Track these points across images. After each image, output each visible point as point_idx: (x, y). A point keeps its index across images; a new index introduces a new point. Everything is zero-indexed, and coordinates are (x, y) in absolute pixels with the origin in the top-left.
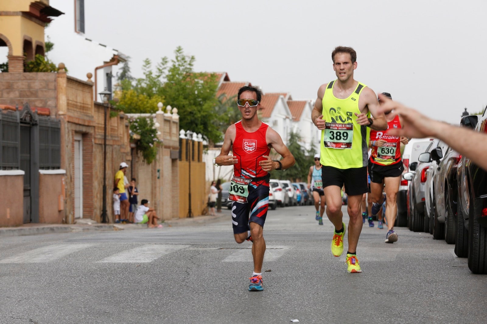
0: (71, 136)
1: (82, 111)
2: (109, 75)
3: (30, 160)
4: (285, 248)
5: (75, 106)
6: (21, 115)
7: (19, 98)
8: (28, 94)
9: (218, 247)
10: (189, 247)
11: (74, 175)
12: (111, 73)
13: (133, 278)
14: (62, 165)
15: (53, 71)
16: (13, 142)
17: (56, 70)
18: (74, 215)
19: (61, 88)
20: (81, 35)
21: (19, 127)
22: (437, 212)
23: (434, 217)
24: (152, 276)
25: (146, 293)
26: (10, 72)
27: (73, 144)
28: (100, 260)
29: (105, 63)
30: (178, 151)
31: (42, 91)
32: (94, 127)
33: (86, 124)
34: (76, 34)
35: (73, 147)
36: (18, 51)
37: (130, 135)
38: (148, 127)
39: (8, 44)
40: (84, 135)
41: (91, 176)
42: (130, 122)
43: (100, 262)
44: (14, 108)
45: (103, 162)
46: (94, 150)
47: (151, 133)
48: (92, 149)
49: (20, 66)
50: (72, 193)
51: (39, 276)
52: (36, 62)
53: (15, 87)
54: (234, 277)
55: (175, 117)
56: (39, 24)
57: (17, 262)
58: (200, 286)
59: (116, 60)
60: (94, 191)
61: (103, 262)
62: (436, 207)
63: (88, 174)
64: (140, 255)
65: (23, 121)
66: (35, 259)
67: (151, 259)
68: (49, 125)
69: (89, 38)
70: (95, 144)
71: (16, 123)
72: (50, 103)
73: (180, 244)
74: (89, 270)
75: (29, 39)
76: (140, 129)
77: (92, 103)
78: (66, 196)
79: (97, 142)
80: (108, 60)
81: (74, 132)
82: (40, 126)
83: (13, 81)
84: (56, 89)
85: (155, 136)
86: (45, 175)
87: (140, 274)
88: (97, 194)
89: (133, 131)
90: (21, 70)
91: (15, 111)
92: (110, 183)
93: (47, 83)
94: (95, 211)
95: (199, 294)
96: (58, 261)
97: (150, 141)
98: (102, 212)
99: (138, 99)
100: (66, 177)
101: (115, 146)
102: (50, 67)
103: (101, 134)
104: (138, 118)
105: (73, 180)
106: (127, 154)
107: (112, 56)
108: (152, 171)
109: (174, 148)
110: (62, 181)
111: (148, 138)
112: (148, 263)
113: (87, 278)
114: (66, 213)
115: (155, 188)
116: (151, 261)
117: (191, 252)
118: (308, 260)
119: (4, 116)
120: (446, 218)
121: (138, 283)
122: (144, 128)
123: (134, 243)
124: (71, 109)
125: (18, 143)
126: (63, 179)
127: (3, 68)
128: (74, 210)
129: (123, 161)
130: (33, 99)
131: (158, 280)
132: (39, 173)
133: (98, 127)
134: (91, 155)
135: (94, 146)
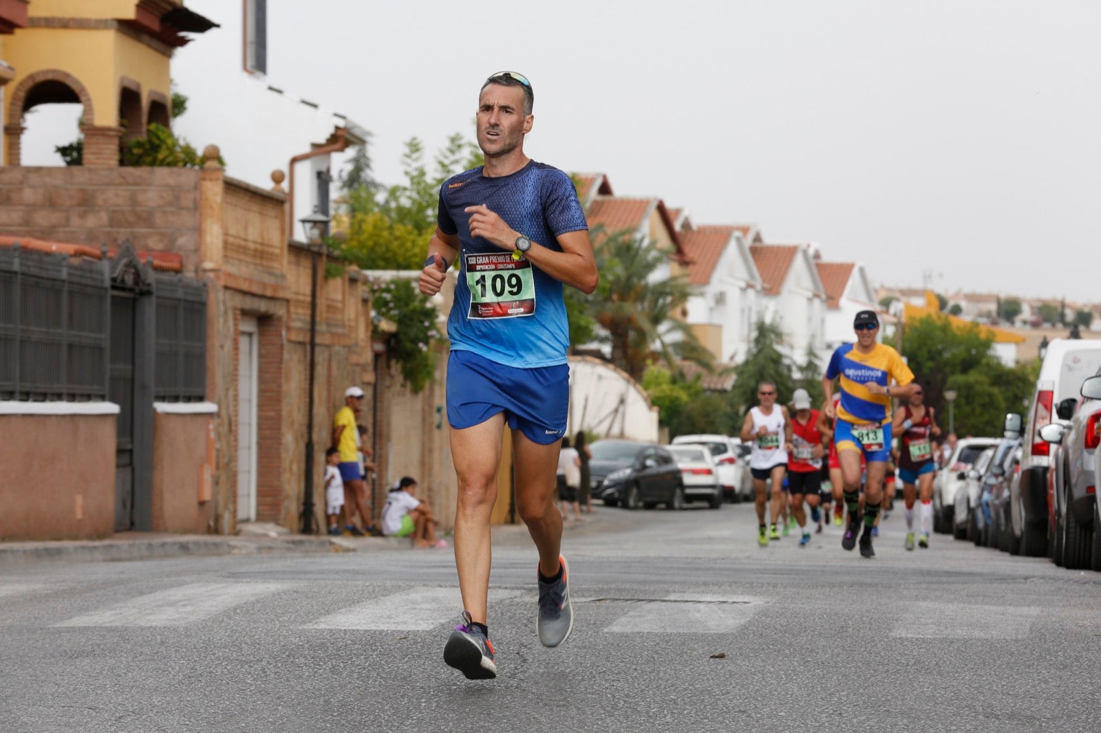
0: (231, 323)
1: (258, 261)
2: (323, 176)
3: (133, 380)
4: (756, 602)
5: (242, 249)
6: (113, 268)
7: (109, 229)
8: (131, 218)
9: (590, 596)
10: (522, 595)
11: (236, 416)
12: (328, 170)
13: (390, 668)
14: (208, 391)
15: (189, 166)
16: (92, 335)
17: (197, 161)
18: (235, 512)
19: (211, 207)
20: (258, 78)
21: (109, 300)
24: (435, 664)
25: (424, 704)
26: (87, 166)
27: (236, 342)
28: (310, 622)
29: (315, 146)
31: (164, 212)
32: (287, 301)
33: (269, 293)
34: (245, 75)
35: (236, 348)
36: (107, 114)
37: (372, 322)
38: (416, 304)
39: (83, 98)
40: (264, 320)
41: (278, 419)
42: (373, 291)
43: (310, 626)
44: (97, 252)
45: (308, 387)
46: (286, 356)
47: (422, 318)
48: (282, 354)
49: (110, 152)
50: (232, 459)
51: (165, 658)
52: (150, 142)
53: (100, 201)
54: (636, 669)
56: (157, 50)
57: (108, 625)
58: (553, 690)
59: (341, 139)
60: (283, 455)
61: (316, 627)
63: (272, 414)
64: (405, 613)
65: (117, 285)
66: (152, 617)
67: (432, 621)
68: (180, 294)
69: (276, 86)
70: (289, 341)
71: (101, 288)
72: (181, 241)
73: (500, 587)
74: (284, 646)
75: (133, 87)
76: (396, 307)
77: (282, 241)
78: (218, 468)
79: (294, 337)
80: (322, 138)
81: (238, 312)
82: (158, 297)
83: (94, 188)
84: (197, 207)
85: (432, 326)
86: (168, 414)
87: (406, 659)
88: (291, 463)
89: (379, 313)
90: (114, 162)
91: (99, 258)
92: (322, 438)
93: (177, 192)
94: (286, 503)
95: (552, 710)
96: (209, 624)
97: (421, 336)
98: (302, 508)
99: (391, 234)
100: (217, 421)
101: (337, 348)
102: (182, 156)
103: (302, 317)
104: (393, 282)
105: (233, 428)
106: (363, 368)
107: (331, 130)
108: (423, 410)
110: (208, 431)
111: (415, 329)
112: (427, 631)
113: (280, 665)
114: (216, 508)
115: (431, 450)
116: (432, 627)
117: (528, 606)
118: (814, 631)
119: (73, 271)
121: (404, 679)
122: (407, 304)
123: (388, 584)
124: (233, 258)
125: (105, 338)
126: (211, 426)
127: (70, 155)
128: (235, 502)
129: (354, 385)
130: (143, 230)
131: (453, 674)
132: (154, 410)
133: (297, 301)
134: (280, 368)
135: (287, 346)
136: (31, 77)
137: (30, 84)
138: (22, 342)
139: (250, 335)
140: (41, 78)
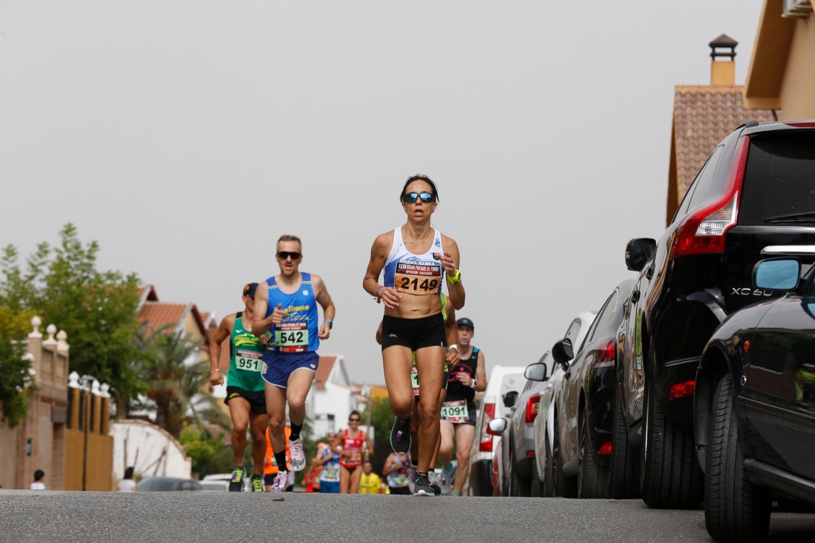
22: (561, 457)
23: (555, 467)
30: (65, 409)
38: (15, 356)
47: (19, 368)
55: (63, 347)
62: (560, 449)
85: (27, 374)
97: (18, 380)
108: (18, 441)
109: (59, 403)
111: (13, 376)
115: (23, 472)
120: (580, 460)
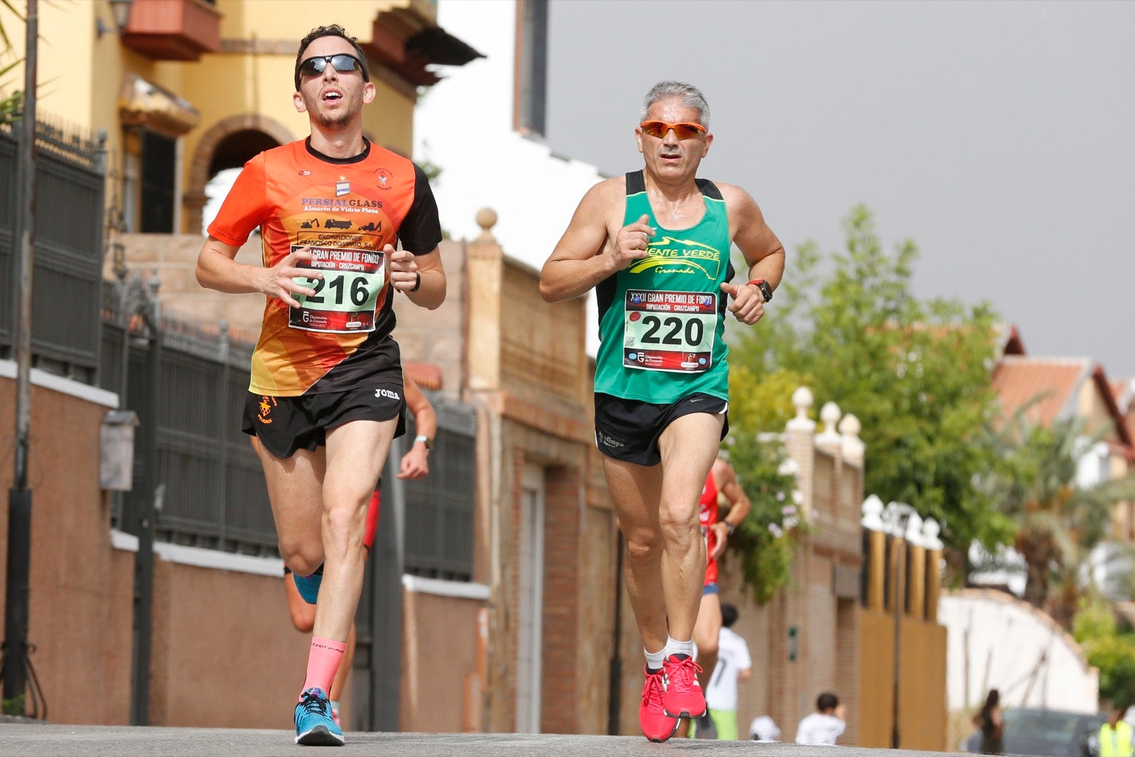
0: (510, 469)
1: (548, 384)
5: (527, 365)
11: (516, 605)
14: (476, 569)
19: (482, 298)
20: (534, 140)
27: (516, 500)
30: (857, 569)
32: (587, 446)
33: (562, 430)
34: (517, 136)
35: (517, 507)
38: (766, 466)
40: (554, 473)
41: (573, 620)
46: (584, 527)
47: (774, 489)
48: (578, 523)
50: (510, 671)
55: (852, 449)
56: (398, 90)
60: (579, 673)
63: (564, 611)
70: (589, 505)
72: (440, 347)
77: (581, 358)
78: (490, 681)
81: (520, 454)
84: (465, 298)
85: (788, 500)
86: (421, 595)
88: (590, 687)
97: (772, 514)
100: (490, 610)
105: (512, 625)
108: (770, 631)
109: (846, 558)
110: (477, 626)
111: (764, 504)
115: (780, 692)
122: (751, 467)
124: (513, 376)
126: (484, 617)
132: (400, 588)
134: (575, 543)
135: (584, 513)
136: (222, 125)
137: (220, 135)
138: (229, 466)
139: (533, 493)
140: (235, 127)
